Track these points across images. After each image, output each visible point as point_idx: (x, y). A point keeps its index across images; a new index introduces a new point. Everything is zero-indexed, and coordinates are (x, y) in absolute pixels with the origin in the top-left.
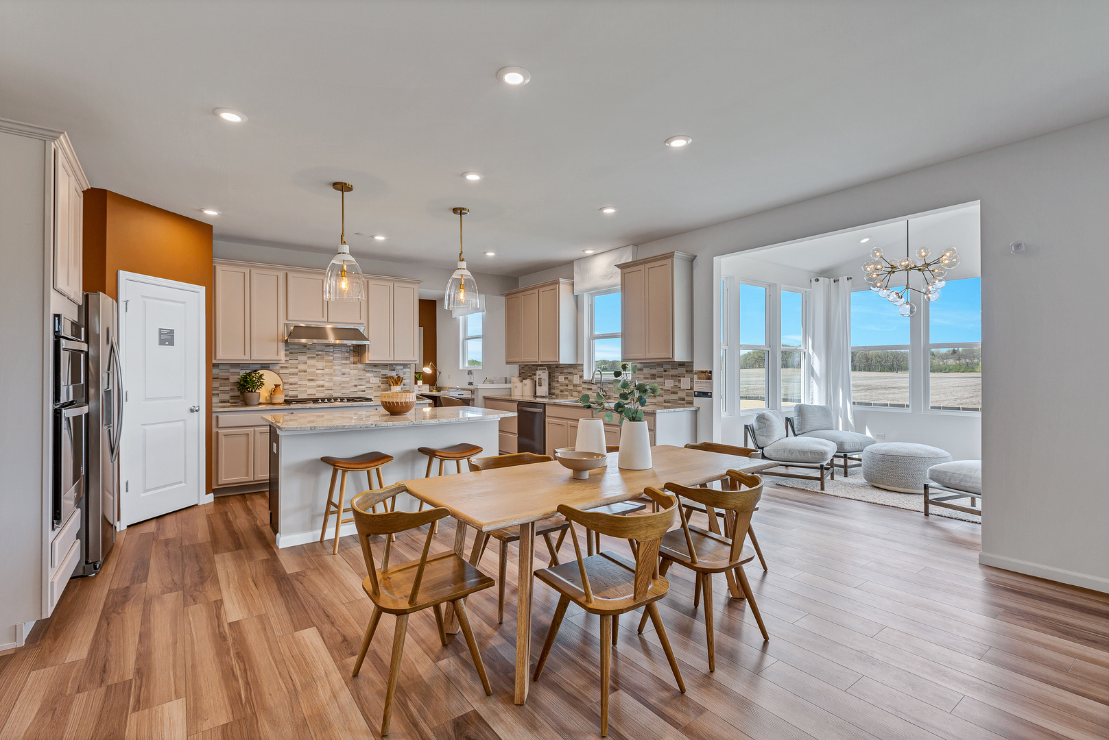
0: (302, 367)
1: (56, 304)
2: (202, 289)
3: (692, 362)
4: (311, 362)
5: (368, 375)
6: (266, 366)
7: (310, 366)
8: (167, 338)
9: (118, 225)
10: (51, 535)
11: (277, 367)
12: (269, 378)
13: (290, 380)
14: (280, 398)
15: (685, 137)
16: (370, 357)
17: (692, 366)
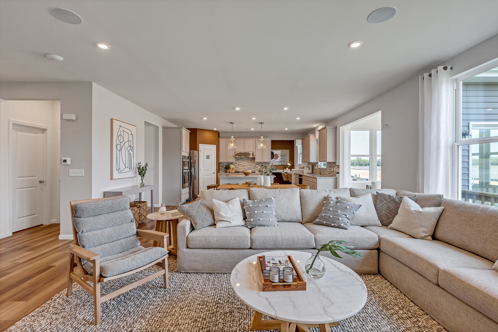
0: (240, 163)
1: (183, 154)
2: (215, 146)
3: (336, 162)
4: (242, 162)
5: (257, 166)
6: (232, 163)
7: (242, 163)
8: (208, 157)
9: (199, 135)
10: (182, 190)
11: (234, 163)
12: (232, 166)
13: (237, 167)
14: (234, 171)
15: (287, 108)
16: (256, 160)
17: (336, 163)
